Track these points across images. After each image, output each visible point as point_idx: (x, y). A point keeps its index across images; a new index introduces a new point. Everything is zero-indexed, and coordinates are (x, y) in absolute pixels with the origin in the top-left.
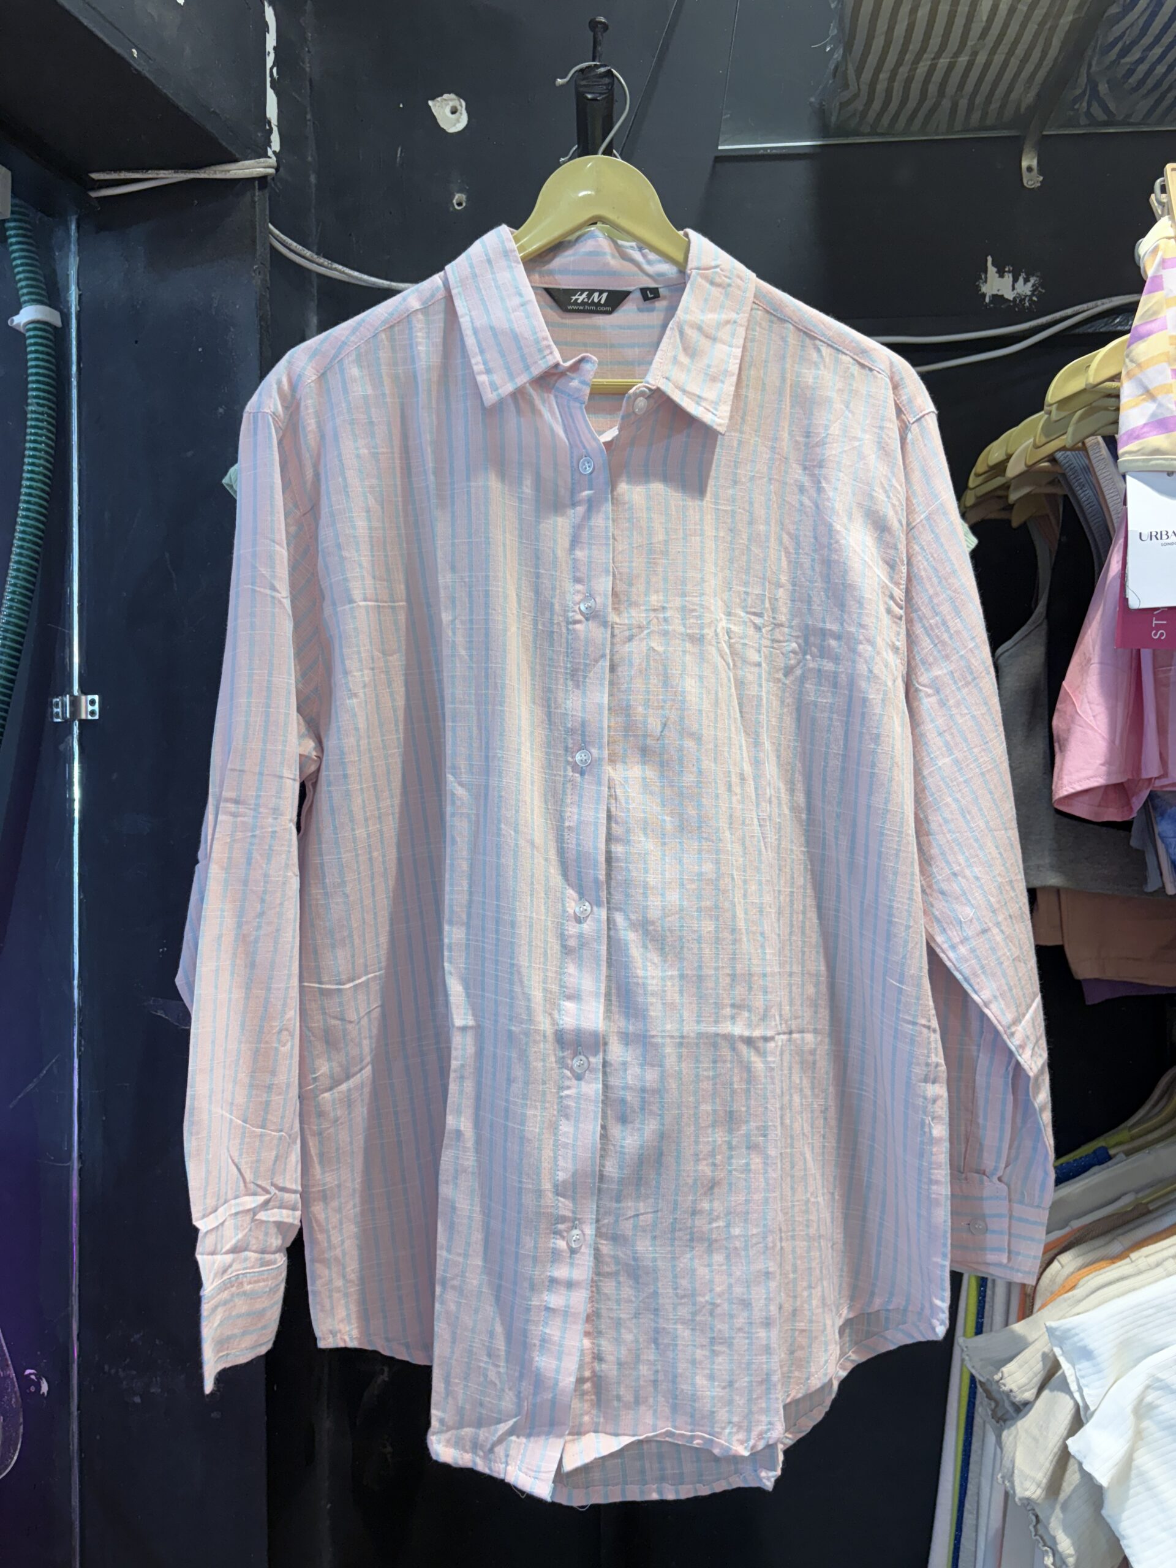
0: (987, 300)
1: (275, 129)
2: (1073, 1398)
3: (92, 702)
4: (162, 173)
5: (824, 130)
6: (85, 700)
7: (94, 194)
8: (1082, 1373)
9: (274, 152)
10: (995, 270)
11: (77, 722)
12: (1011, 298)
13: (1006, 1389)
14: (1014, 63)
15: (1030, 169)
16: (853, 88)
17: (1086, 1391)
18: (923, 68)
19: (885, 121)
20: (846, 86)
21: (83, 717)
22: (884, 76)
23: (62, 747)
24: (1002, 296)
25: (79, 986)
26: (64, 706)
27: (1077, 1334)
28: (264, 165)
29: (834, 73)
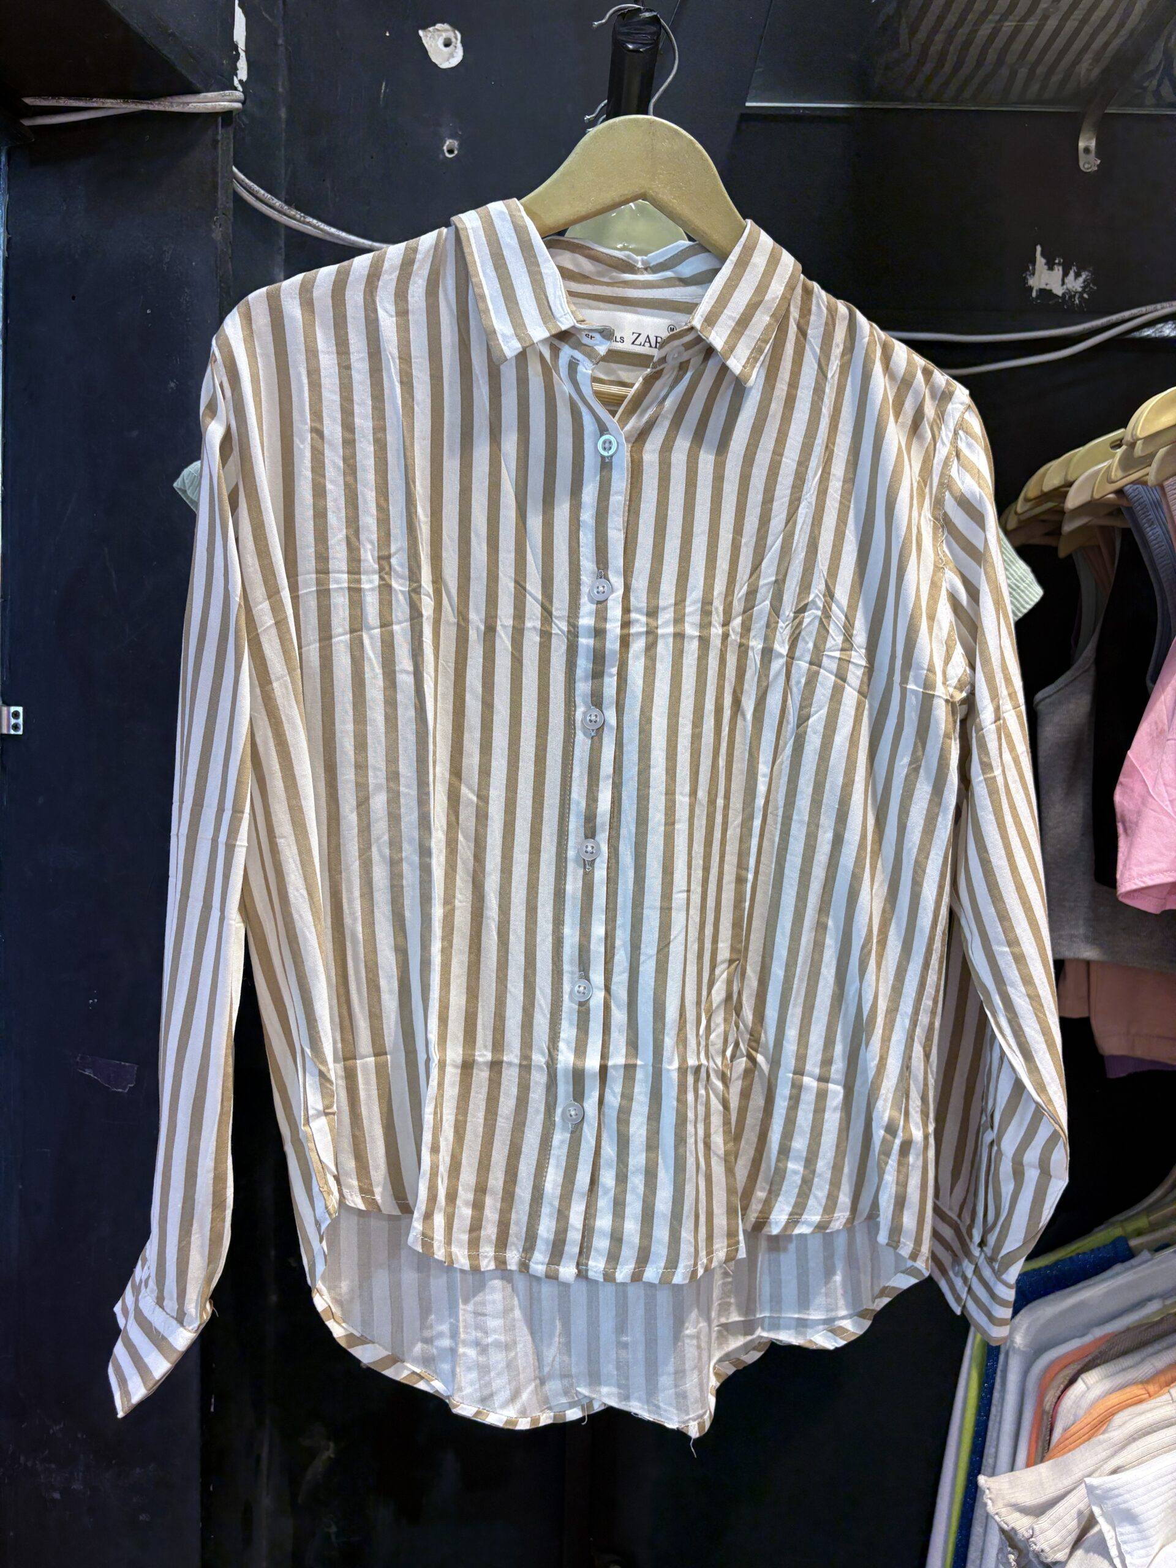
0: (1034, 294)
1: (243, 54)
2: (1112, 1563)
4: (109, 103)
7: (27, 123)
8: (1125, 1538)
9: (241, 81)
10: (1043, 261)
12: (1060, 293)
13: (1037, 1548)
15: (1087, 150)
16: (904, 48)
17: (1128, 1559)
18: (985, 30)
20: (896, 45)
21: (5, 731)
22: (939, 38)
24: (1050, 291)
27: (1120, 1495)
28: (229, 98)
29: (883, 30)
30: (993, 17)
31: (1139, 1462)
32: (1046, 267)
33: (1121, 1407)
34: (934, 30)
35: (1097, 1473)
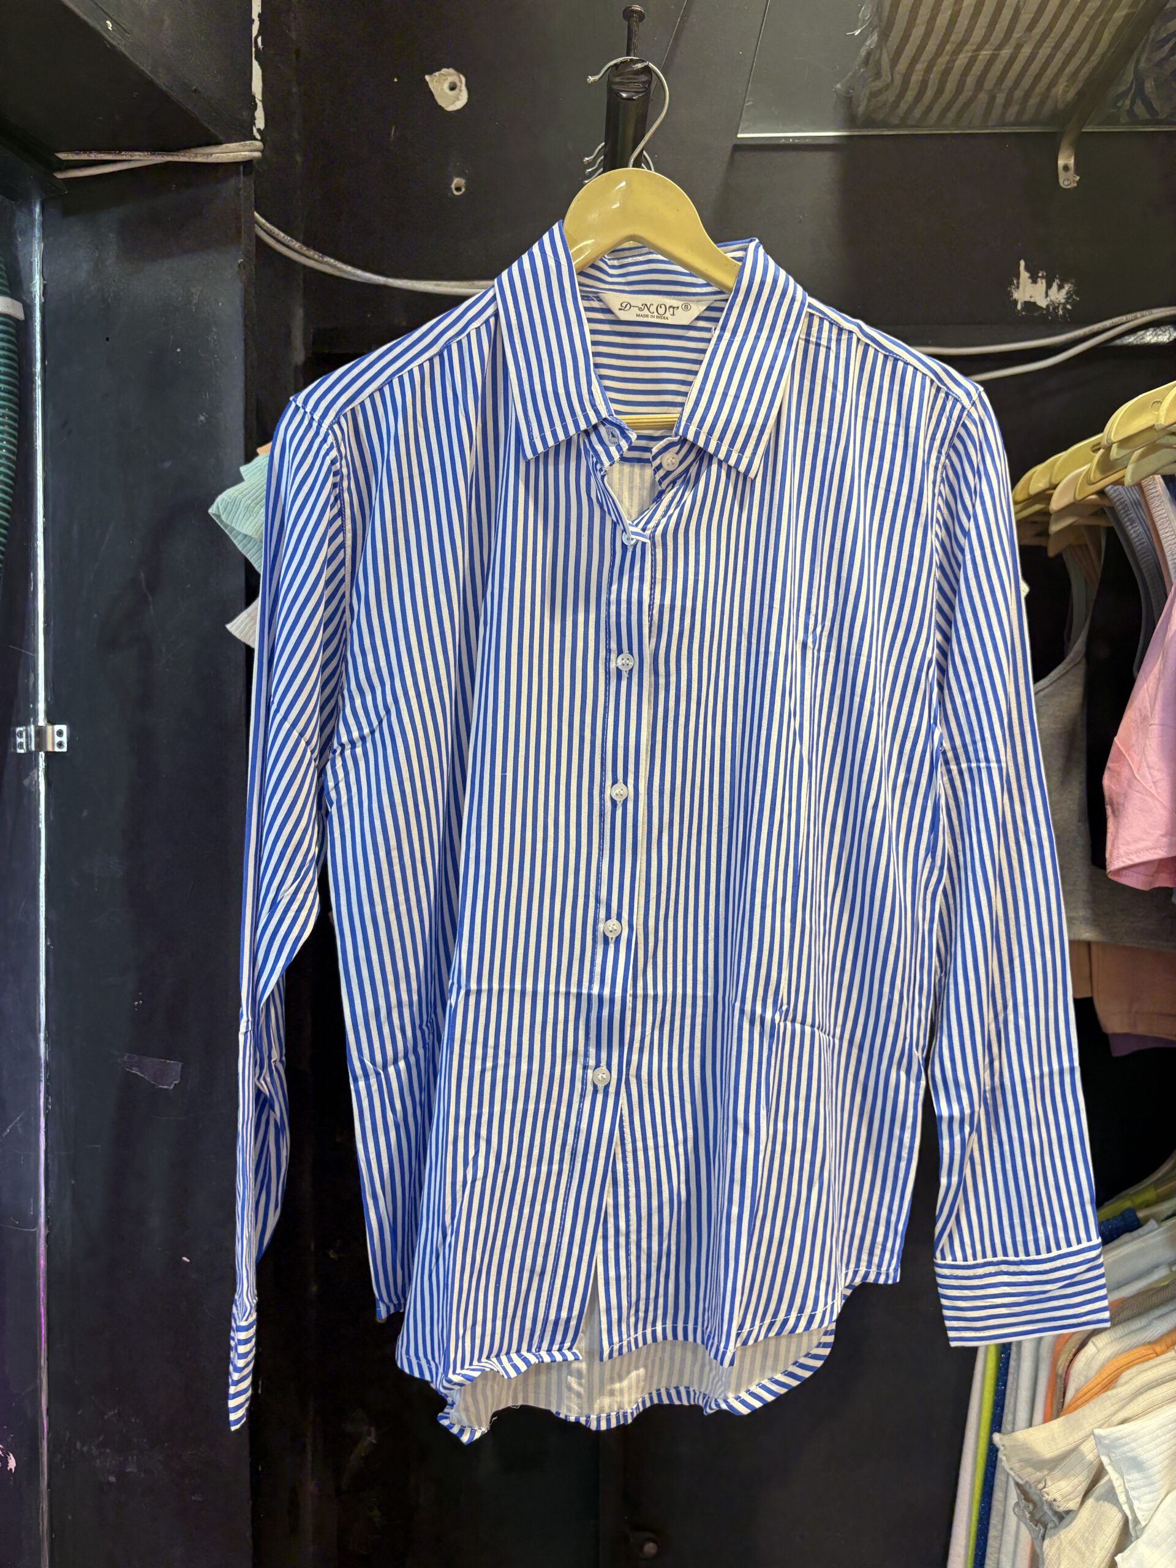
0: (1019, 307)
1: (260, 104)
2: (1121, 1510)
3: (60, 733)
4: (137, 155)
5: (851, 121)
6: (52, 730)
7: (60, 176)
8: (1132, 1484)
9: (259, 130)
10: (1027, 275)
11: (42, 754)
12: (1044, 306)
13: (1050, 1498)
14: (1060, 56)
15: (1066, 168)
16: (886, 77)
17: (1136, 1504)
18: (962, 59)
19: (917, 113)
20: (878, 75)
21: (50, 749)
22: (920, 67)
23: (26, 782)
24: (1034, 304)
25: (46, 1040)
26: (28, 737)
27: (1127, 1444)
28: (250, 148)
29: (866, 61)
30: (969, 47)
31: (1145, 1413)
32: (1030, 281)
33: (1129, 1366)
34: (914, 61)
35: (1106, 1425)
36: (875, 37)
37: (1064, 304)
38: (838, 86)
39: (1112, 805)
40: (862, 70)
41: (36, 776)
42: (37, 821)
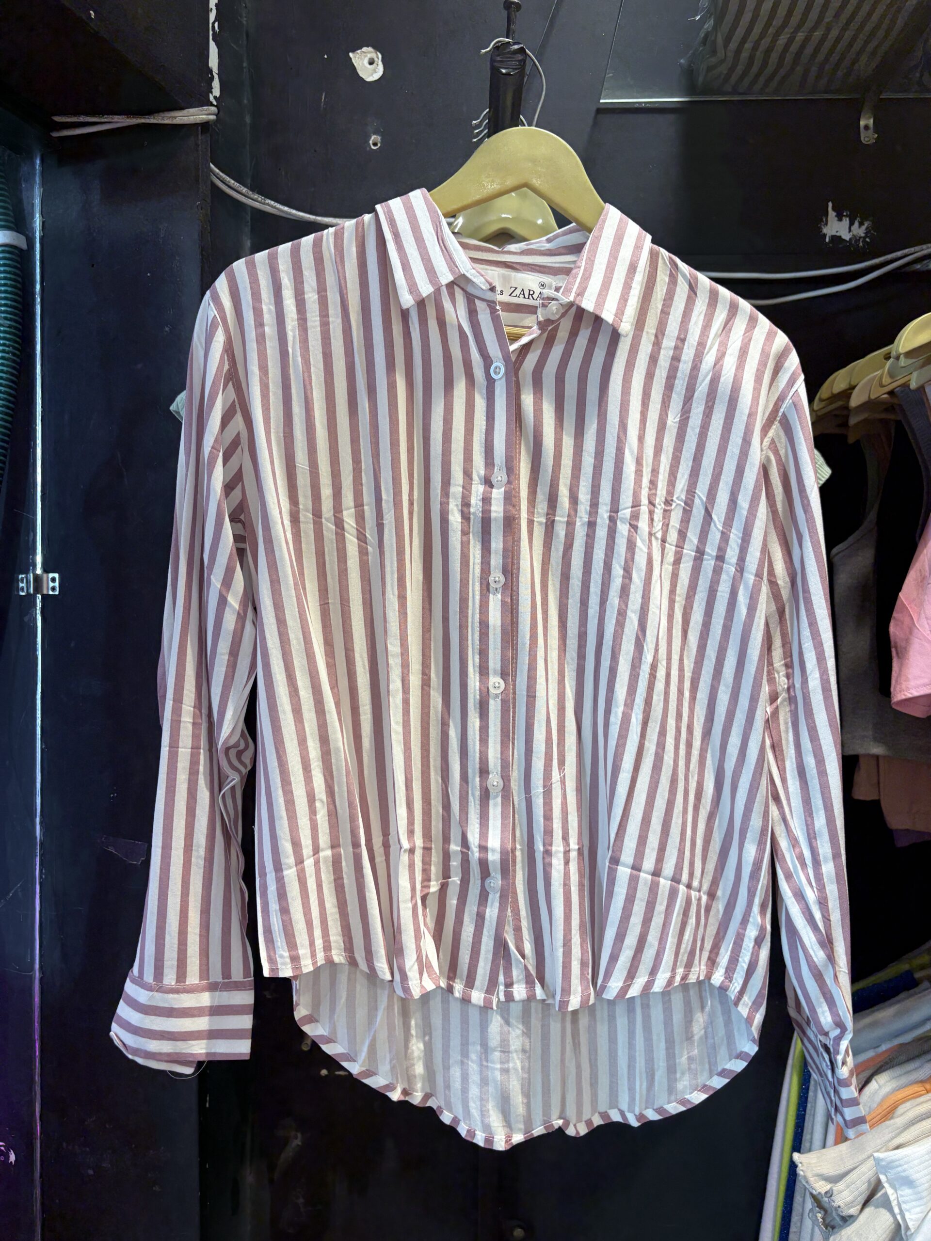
0: (827, 240)
1: (216, 76)
2: (895, 1217)
3: (53, 580)
4: (116, 118)
5: (691, 88)
6: (47, 577)
7: (55, 134)
8: (905, 1198)
9: (215, 97)
10: (834, 214)
11: (39, 596)
12: (847, 239)
13: (835, 1204)
14: (862, 37)
15: (866, 127)
16: (721, 53)
17: (908, 1216)
18: (782, 40)
19: (746, 82)
20: (714, 52)
21: (45, 592)
22: (748, 46)
23: (26, 619)
24: (840, 237)
26: (28, 582)
27: (900, 1165)
28: (206, 112)
29: (704, 42)
30: (788, 31)
31: (916, 1140)
32: (836, 218)
33: (904, 1100)
34: (744, 41)
35: (883, 1149)
36: (712, 22)
37: (864, 238)
38: (682, 61)
39: (896, 648)
40: (701, 49)
41: (34, 614)
42: (35, 650)
